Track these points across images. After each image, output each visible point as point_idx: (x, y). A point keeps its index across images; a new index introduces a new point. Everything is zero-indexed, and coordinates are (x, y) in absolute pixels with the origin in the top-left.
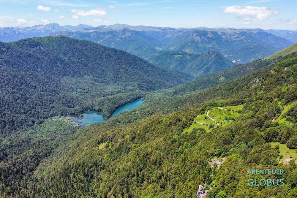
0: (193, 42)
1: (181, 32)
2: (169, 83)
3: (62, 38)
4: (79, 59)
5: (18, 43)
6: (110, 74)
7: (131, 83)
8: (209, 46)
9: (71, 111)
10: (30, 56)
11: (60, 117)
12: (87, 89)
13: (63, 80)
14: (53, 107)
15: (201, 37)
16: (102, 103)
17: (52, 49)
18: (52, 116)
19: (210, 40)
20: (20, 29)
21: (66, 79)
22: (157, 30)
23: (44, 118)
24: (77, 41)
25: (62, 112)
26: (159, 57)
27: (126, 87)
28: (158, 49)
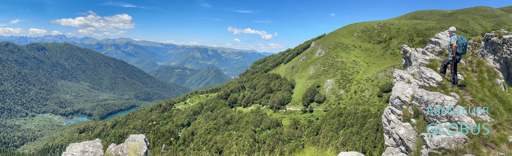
0: (194, 58)
1: (183, 48)
2: (167, 95)
3: (66, 44)
4: (78, 65)
5: (27, 46)
6: (106, 82)
7: (127, 92)
8: (209, 63)
9: (62, 111)
10: (35, 58)
11: (51, 115)
12: (82, 94)
13: (60, 83)
14: (46, 105)
15: (201, 54)
16: (94, 108)
17: (55, 53)
18: (44, 113)
19: (210, 58)
20: (32, 38)
21: (63, 82)
22: (159, 46)
23: (36, 113)
24: (78, 49)
25: (54, 111)
26: (159, 71)
27: (122, 97)
28: (159, 64)
